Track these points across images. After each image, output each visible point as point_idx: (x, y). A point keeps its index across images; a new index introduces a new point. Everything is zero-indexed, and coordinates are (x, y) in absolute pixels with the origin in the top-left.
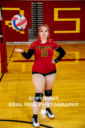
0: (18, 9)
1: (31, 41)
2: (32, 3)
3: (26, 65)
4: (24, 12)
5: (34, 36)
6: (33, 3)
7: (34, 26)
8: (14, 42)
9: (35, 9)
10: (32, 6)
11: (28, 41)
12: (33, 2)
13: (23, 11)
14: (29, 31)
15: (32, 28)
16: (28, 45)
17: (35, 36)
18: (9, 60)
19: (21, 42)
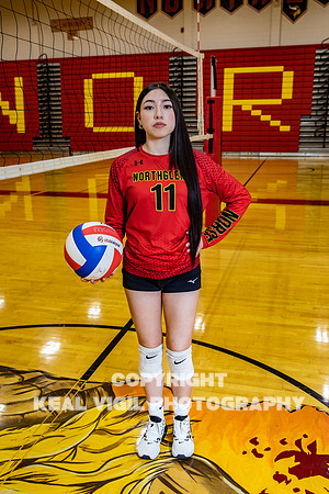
2: (317, 52)
3: (287, 211)
4: (294, 76)
5: (315, 137)
6: (322, 51)
7: (317, 111)
8: (261, 154)
9: (323, 65)
10: (317, 57)
11: (297, 151)
12: (322, 46)
13: (292, 73)
14: (303, 124)
15: (311, 116)
16: (296, 162)
17: (319, 137)
19: (279, 154)
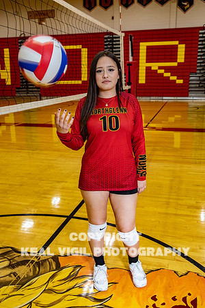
0: (176, 43)
1: (194, 97)
2: (200, 32)
4: (186, 48)
5: (199, 87)
6: (203, 32)
7: (200, 70)
8: (164, 98)
9: (204, 41)
10: (201, 35)
11: (187, 96)
12: (203, 28)
13: (184, 45)
14: (191, 78)
15: (196, 73)
16: (187, 103)
17: (202, 87)
18: (146, 127)
19: (175, 98)
